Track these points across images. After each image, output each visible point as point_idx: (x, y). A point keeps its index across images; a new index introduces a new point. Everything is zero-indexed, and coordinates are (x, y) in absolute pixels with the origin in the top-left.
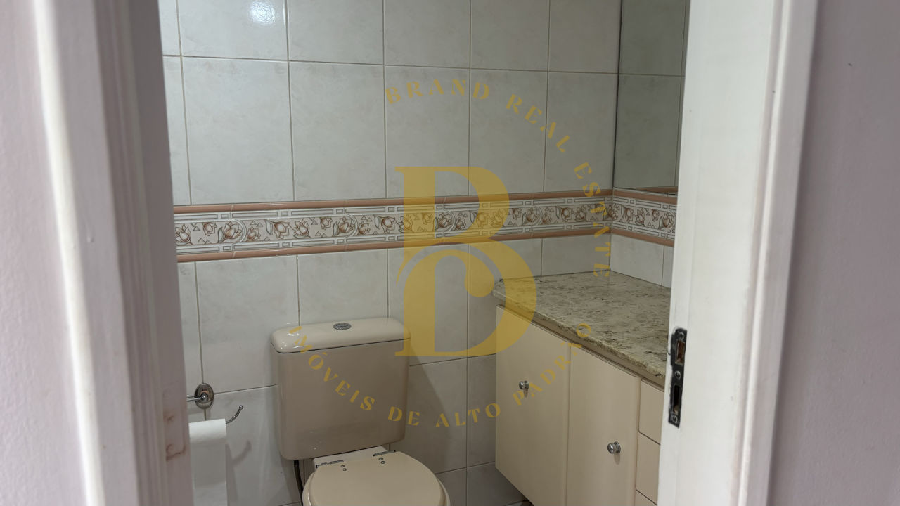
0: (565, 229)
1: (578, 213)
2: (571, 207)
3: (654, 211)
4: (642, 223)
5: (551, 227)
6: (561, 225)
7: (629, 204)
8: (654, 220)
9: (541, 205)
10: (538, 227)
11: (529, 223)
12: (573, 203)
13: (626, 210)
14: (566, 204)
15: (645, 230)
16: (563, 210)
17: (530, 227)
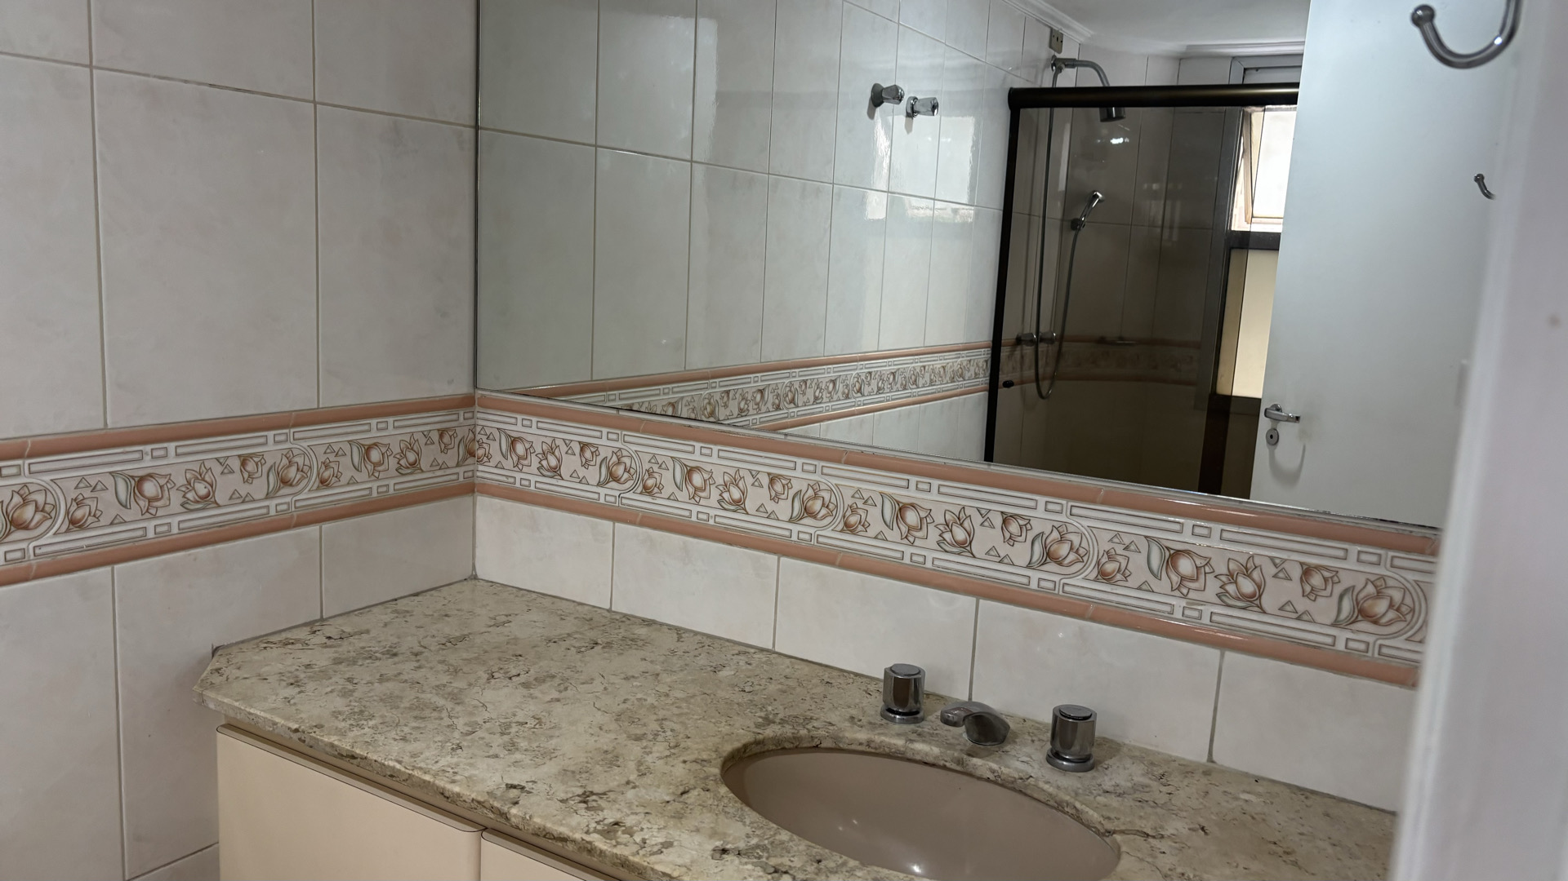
0: (375, 494)
1: (403, 454)
2: (385, 441)
3: (584, 446)
4: (555, 471)
5: (341, 493)
6: (366, 487)
7: (519, 428)
8: (586, 464)
9: (312, 442)
10: (308, 496)
11: (286, 490)
12: (391, 431)
13: (513, 442)
14: (374, 433)
15: (564, 487)
16: (369, 449)
17: (288, 499)
